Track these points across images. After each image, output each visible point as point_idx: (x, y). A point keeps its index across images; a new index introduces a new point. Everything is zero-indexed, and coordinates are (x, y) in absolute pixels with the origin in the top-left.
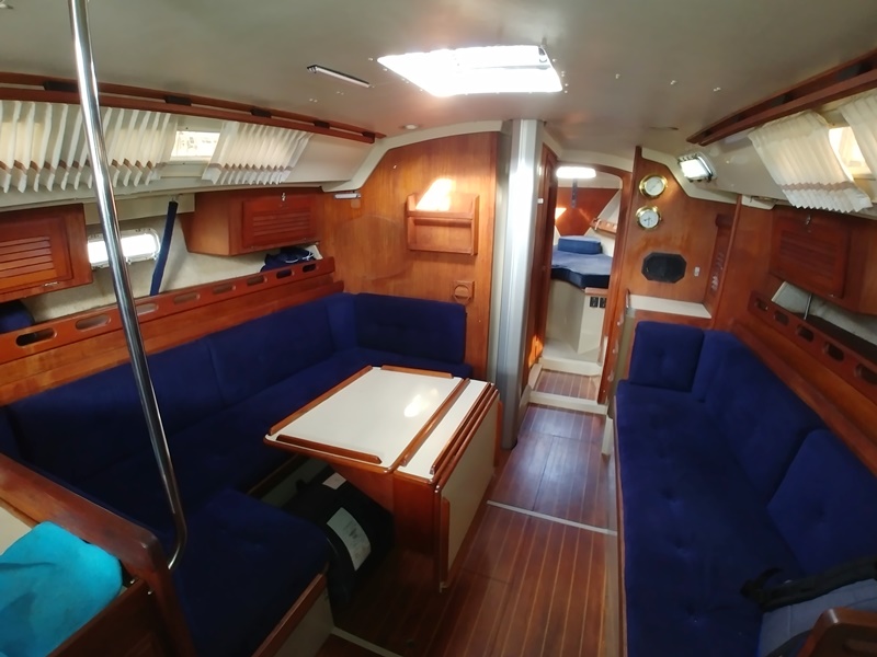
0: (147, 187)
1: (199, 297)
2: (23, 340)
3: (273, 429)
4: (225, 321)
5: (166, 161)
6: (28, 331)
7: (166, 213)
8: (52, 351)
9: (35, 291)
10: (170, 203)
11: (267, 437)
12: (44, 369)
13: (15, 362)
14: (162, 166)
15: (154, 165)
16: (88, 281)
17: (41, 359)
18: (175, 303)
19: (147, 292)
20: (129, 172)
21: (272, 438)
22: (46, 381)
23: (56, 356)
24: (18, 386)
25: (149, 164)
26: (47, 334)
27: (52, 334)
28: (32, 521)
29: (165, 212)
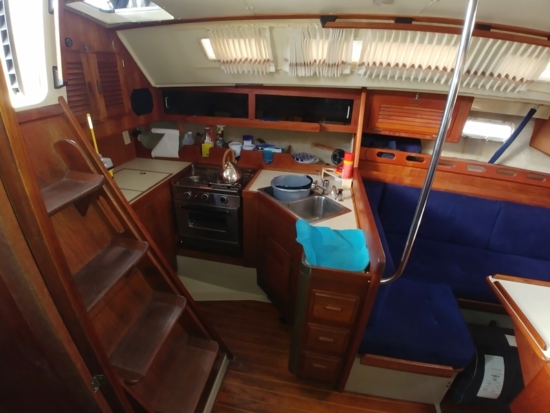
0: (515, 95)
1: (515, 175)
2: (409, 158)
3: (497, 275)
4: (523, 198)
5: (535, 79)
6: (413, 155)
7: (525, 116)
8: (419, 169)
9: (428, 137)
10: (532, 110)
11: (490, 277)
12: (410, 176)
13: (400, 166)
14: (531, 82)
15: (525, 81)
16: (456, 141)
17: (412, 171)
18: (497, 173)
19: (487, 160)
20: (506, 83)
21: (492, 280)
22: (407, 181)
23: (419, 172)
24: (395, 177)
25: (522, 80)
26: (420, 160)
27: (422, 161)
28: (359, 227)
29: (525, 114)
